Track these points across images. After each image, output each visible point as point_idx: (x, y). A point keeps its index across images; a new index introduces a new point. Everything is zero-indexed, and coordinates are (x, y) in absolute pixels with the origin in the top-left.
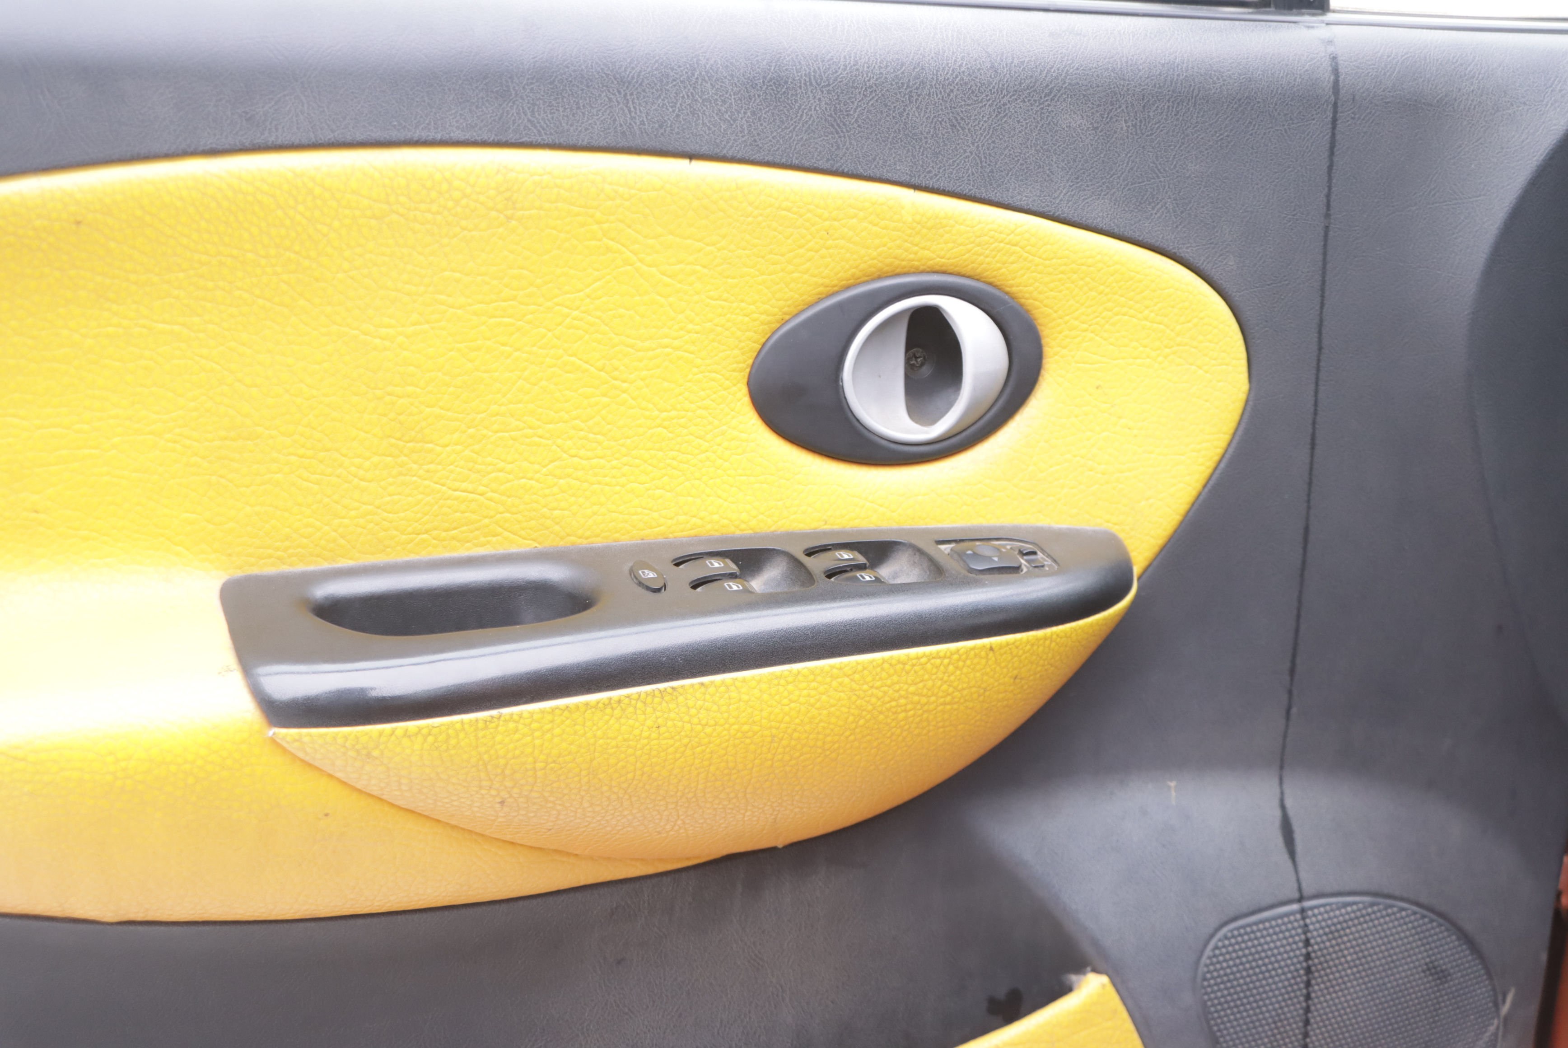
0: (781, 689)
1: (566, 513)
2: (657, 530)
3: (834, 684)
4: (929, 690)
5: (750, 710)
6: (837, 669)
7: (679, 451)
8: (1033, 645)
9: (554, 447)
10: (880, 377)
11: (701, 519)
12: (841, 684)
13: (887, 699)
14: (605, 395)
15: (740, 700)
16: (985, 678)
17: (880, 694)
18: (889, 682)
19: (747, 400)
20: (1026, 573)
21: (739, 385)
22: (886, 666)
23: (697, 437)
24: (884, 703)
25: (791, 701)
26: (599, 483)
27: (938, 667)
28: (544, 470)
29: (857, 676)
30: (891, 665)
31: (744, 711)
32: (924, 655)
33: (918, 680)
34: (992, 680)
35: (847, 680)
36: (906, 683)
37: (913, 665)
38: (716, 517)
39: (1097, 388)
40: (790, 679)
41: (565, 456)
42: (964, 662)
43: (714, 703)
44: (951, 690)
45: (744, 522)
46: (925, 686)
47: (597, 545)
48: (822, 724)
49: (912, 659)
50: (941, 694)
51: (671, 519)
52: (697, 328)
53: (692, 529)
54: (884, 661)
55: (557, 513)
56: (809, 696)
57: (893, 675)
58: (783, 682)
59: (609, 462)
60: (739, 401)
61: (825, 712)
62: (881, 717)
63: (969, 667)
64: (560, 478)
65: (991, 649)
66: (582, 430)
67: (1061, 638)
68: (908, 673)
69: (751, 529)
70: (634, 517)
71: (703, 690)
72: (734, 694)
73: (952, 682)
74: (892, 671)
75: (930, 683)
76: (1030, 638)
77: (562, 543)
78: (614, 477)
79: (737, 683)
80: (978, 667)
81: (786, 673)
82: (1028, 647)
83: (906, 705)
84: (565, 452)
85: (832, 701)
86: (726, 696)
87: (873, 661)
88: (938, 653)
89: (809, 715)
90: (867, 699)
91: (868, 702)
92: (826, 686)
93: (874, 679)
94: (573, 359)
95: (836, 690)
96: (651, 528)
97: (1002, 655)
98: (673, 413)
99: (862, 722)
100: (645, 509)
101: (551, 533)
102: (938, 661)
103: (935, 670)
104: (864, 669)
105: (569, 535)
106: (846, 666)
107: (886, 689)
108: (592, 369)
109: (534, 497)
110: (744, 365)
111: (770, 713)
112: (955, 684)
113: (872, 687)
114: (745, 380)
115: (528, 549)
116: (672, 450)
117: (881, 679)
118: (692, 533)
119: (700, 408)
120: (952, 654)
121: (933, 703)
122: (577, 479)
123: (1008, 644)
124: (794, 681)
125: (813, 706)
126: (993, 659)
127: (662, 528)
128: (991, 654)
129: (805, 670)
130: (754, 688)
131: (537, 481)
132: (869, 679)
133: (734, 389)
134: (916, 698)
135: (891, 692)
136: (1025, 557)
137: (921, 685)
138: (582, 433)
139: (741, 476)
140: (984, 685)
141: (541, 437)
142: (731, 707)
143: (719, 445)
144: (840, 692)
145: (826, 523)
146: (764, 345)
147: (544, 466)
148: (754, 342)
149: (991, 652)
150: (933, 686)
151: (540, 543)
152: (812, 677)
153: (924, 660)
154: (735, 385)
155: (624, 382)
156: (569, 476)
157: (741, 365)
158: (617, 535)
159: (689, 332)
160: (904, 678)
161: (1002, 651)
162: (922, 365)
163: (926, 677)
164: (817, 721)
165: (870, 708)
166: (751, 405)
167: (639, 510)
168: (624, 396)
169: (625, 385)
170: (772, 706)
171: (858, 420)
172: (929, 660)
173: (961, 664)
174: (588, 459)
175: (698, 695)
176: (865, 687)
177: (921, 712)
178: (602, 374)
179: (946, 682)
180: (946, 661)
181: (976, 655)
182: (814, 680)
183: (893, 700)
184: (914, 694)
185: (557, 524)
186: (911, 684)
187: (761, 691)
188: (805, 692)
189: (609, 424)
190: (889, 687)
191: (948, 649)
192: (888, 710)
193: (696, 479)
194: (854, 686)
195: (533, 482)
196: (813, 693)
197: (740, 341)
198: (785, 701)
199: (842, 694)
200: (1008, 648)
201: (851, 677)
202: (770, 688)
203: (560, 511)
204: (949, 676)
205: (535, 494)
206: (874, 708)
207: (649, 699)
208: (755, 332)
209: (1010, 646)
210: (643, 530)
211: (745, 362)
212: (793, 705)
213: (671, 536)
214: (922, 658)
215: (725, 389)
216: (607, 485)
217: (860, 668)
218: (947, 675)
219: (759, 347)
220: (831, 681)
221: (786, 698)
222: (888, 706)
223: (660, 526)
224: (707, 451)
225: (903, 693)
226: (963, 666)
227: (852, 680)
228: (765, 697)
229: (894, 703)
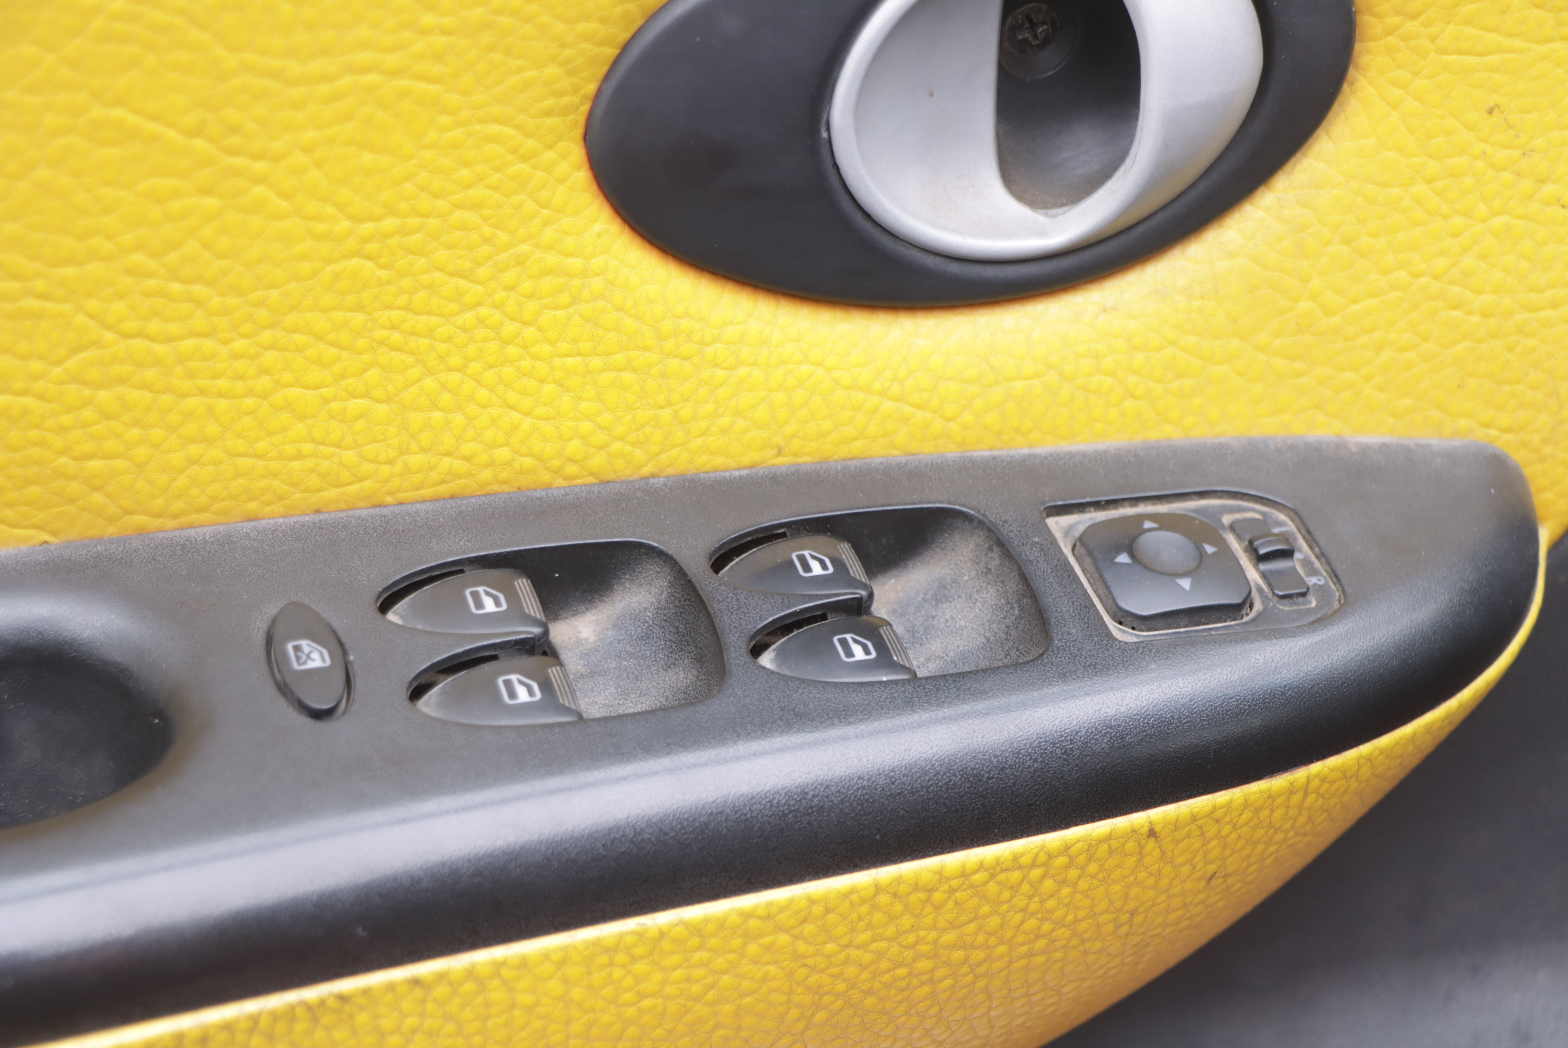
0: (617, 973)
1: (119, 464)
2: (354, 488)
3: (752, 949)
4: (990, 934)
5: (538, 1024)
6: (760, 918)
7: (407, 308)
8: (1258, 810)
9: (80, 319)
10: (932, 95)
11: (465, 458)
12: (768, 948)
13: (884, 965)
14: (206, 191)
15: (513, 1006)
16: (1134, 891)
17: (867, 957)
18: (891, 930)
19: (582, 176)
20: (1260, 614)
21: (562, 145)
22: (884, 899)
23: (452, 274)
24: (875, 975)
25: (643, 996)
26: (202, 392)
27: (1014, 889)
28: (56, 372)
29: (809, 928)
30: (895, 895)
31: (523, 1028)
32: (981, 866)
33: (964, 919)
34: (1151, 893)
35: (783, 939)
36: (934, 928)
37: (953, 891)
38: (503, 454)
39: (1490, 112)
40: (639, 951)
41: (109, 336)
42: (1083, 868)
43: (448, 1017)
44: (1047, 927)
45: (571, 460)
46: (980, 928)
47: (201, 531)
48: (721, 1032)
49: (949, 879)
50: (1020, 938)
51: (390, 462)
52: (447, 21)
53: (442, 482)
54: (878, 889)
55: (95, 465)
56: (688, 979)
57: (902, 915)
58: (621, 958)
59: (226, 343)
60: (561, 181)
61: (727, 1008)
62: (870, 1001)
63: (1094, 876)
64: (100, 386)
65: (1152, 833)
66: (151, 275)
67: (1332, 782)
68: (937, 907)
69: (592, 474)
70: (296, 465)
71: (418, 993)
72: (498, 995)
73: (1050, 912)
74: (898, 907)
75: (995, 921)
76: (1253, 798)
77: (111, 531)
78: (240, 377)
79: (504, 972)
80: (1116, 874)
81: (629, 939)
82: (1247, 815)
83: (933, 970)
84: (109, 328)
85: (746, 985)
86: (479, 1000)
87: (853, 891)
88: (1016, 858)
89: (689, 1018)
90: (834, 970)
91: (836, 977)
92: (731, 957)
93: (853, 929)
94: (118, 113)
95: (756, 962)
96: (338, 485)
97: (1177, 842)
98: (390, 223)
99: (821, 1016)
100: (322, 443)
101: (84, 510)
102: (1016, 875)
103: (1006, 895)
104: (828, 910)
105: (128, 512)
106: (782, 909)
107: (882, 945)
108: (171, 134)
109: (34, 434)
110: (575, 99)
111: (590, 1026)
112: (1058, 914)
113: (848, 946)
114: (579, 131)
115: (24, 548)
116: (388, 307)
117: (869, 926)
118: (444, 490)
119: (458, 206)
120: (1051, 856)
121: (1002, 956)
122: (145, 386)
123: (1194, 818)
124: (651, 953)
125: (697, 999)
126: (1157, 852)
127: (367, 484)
128: (1151, 843)
129: (679, 929)
130: (550, 977)
131: (41, 397)
132: (841, 929)
133: (550, 154)
134: (959, 954)
135: (895, 949)
136: (1263, 567)
137: (971, 927)
138: (151, 283)
139: (567, 355)
140: (1132, 905)
141: (43, 296)
142: (490, 1023)
143: (511, 288)
144: (767, 964)
145: (780, 452)
146: (626, 47)
147: (58, 362)
148: (601, 44)
149: (1152, 840)
150: (1002, 925)
151: (54, 533)
152: (695, 941)
153: (978, 877)
154: (550, 147)
155: (257, 157)
156: (122, 381)
157: (566, 100)
158: (252, 506)
159: (424, 32)
160: (928, 920)
161: (1179, 835)
162: (1046, 42)
163: (985, 909)
164: (708, 1027)
165: (842, 987)
166: (594, 187)
167: (308, 447)
168: (259, 191)
169: (260, 166)
170: (594, 1011)
171: (868, 216)
172: (993, 876)
173: (1073, 873)
174: (170, 339)
175: (406, 1005)
176: (831, 947)
177: (970, 978)
178: (199, 144)
179: (1033, 914)
180: (1036, 873)
181: (1111, 852)
182: (701, 947)
183: (898, 965)
184: (953, 947)
185: (97, 489)
186: (945, 930)
187: (566, 981)
188: (679, 973)
189: (220, 256)
190: (890, 940)
191: (1042, 848)
192: (888, 986)
193: (450, 370)
194: (802, 947)
195: (29, 401)
196: (698, 973)
197: (563, 45)
198: (628, 997)
199: (772, 969)
200: (1194, 827)
201: (795, 931)
202: (589, 973)
203: (102, 462)
204: (1042, 902)
205: (37, 426)
206: (853, 986)
207: (281, 1027)
208: (603, 21)
209: (1199, 823)
210: (319, 490)
211: (575, 90)
212: (647, 1003)
213: (389, 499)
214: (975, 872)
215: (525, 159)
216: (221, 395)
217: (817, 910)
218: (1036, 899)
219: (611, 52)
220: (745, 944)
221: (628, 990)
222: (887, 977)
223: (362, 480)
224: (479, 304)
225: (924, 948)
226: (1079, 878)
227: (796, 937)
228: (577, 993)
229: (902, 972)
